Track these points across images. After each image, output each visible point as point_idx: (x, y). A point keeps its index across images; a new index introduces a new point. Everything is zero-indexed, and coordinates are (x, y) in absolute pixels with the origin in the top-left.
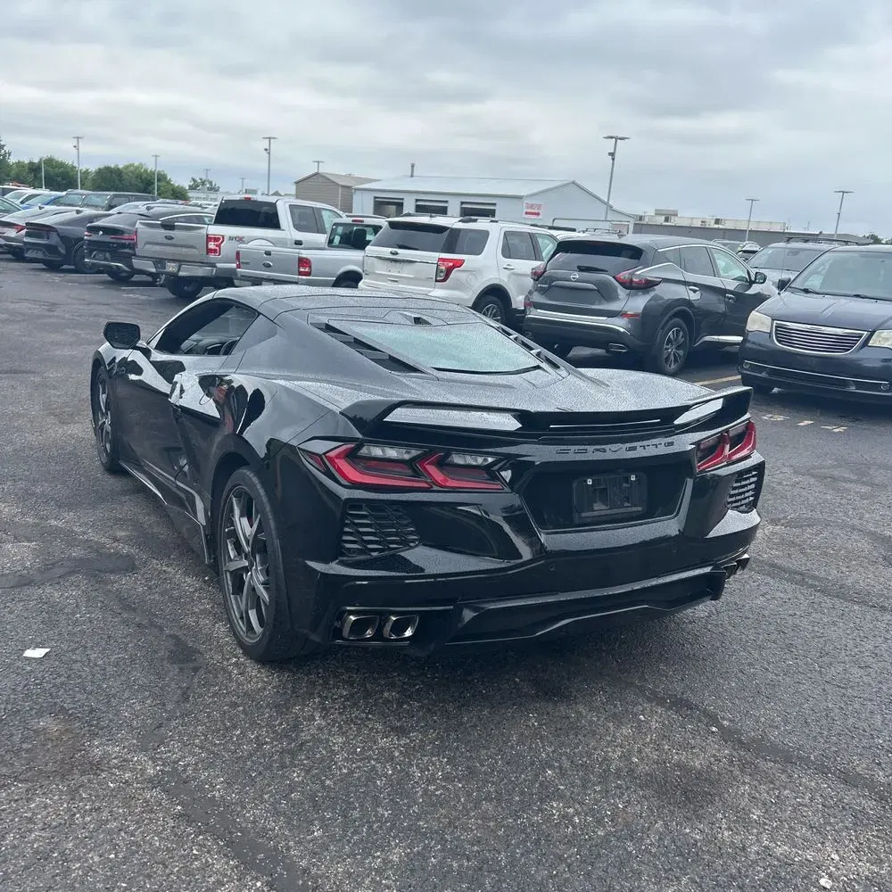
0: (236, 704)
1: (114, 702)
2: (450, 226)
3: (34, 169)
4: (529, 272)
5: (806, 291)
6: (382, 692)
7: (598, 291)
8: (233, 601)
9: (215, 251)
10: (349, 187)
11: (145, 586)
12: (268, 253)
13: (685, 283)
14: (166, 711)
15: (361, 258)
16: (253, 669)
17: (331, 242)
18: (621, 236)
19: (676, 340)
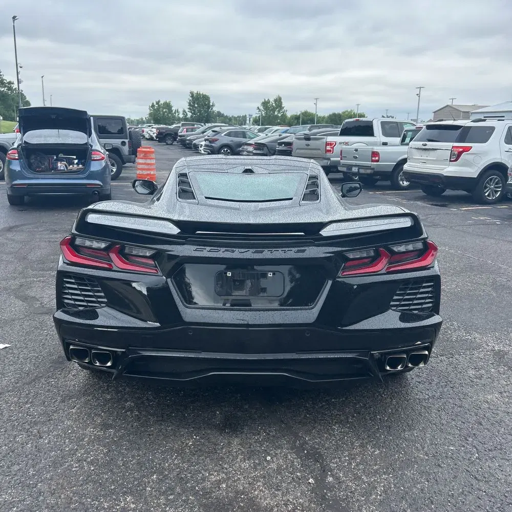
2: (463, 125)
3: (297, 118)
9: (330, 151)
10: (468, 112)
12: (357, 150)
17: (403, 142)
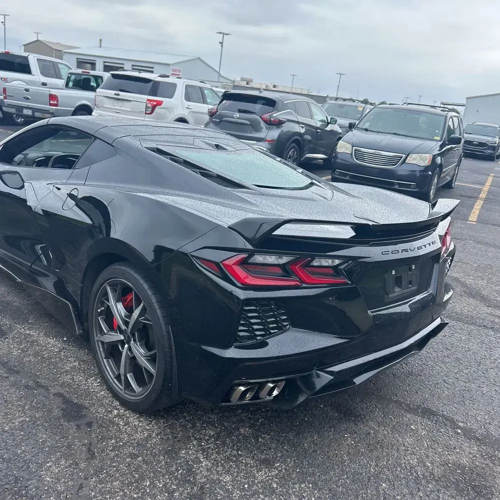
0: (135, 454)
1: (33, 467)
2: (153, 79)
4: (206, 111)
5: (366, 130)
6: (238, 429)
7: (251, 125)
8: (106, 364)
11: (19, 349)
12: (27, 90)
13: (298, 123)
14: (81, 471)
15: (93, 97)
16: (134, 419)
17: (67, 85)
18: (260, 92)
19: (293, 156)
